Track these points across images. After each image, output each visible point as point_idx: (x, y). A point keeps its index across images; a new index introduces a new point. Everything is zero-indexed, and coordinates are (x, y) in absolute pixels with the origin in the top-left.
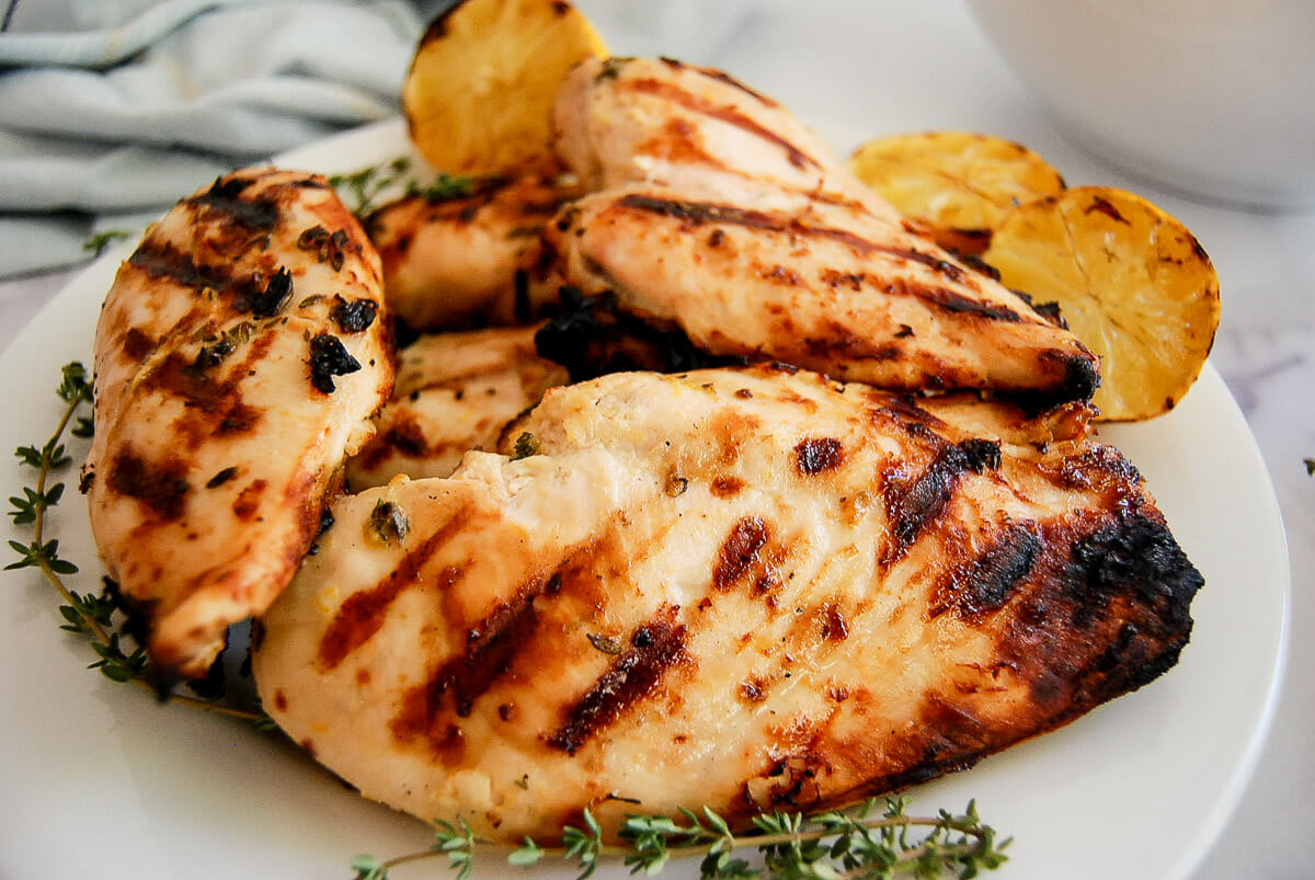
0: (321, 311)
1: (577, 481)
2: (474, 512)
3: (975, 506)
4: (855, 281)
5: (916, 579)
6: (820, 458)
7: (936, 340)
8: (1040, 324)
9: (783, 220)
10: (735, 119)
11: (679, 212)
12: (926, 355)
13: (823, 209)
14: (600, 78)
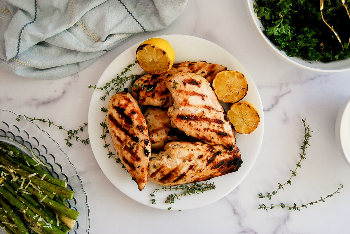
0: (143, 143)
1: (174, 162)
2: (164, 166)
3: (217, 160)
4: (208, 129)
5: (210, 167)
6: (200, 157)
7: (216, 139)
8: (230, 136)
9: (199, 117)
10: (194, 94)
11: (185, 119)
12: (214, 142)
13: (206, 110)
14: (173, 88)
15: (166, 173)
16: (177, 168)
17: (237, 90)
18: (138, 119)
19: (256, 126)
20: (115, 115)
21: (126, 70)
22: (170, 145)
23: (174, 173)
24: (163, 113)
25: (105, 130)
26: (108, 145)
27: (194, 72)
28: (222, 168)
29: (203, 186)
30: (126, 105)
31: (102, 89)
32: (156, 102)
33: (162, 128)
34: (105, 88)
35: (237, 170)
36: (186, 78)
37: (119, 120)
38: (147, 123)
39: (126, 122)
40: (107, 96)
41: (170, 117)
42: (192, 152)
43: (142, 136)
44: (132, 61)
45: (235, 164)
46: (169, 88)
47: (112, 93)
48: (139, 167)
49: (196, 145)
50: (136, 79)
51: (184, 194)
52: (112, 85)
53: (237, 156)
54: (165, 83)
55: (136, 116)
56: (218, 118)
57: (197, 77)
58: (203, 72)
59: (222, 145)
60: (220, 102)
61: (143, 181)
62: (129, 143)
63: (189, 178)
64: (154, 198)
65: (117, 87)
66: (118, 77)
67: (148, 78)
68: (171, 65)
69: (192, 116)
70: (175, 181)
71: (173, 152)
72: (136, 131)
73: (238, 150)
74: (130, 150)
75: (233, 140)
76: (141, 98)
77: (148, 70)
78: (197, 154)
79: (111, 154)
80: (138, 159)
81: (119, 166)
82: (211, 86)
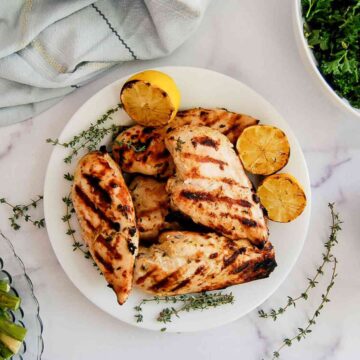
0: (127, 232)
1: (174, 263)
2: (158, 269)
3: (239, 261)
4: (227, 215)
5: (227, 271)
7: (239, 230)
8: (260, 226)
9: (215, 195)
10: (208, 159)
11: (193, 198)
12: (236, 235)
13: (225, 186)
14: (177, 149)
15: (161, 277)
16: (178, 272)
17: (273, 156)
18: (120, 195)
19: (300, 211)
20: (86, 187)
21: (105, 117)
22: (169, 236)
23: (172, 279)
24: (158, 186)
25: (70, 208)
26: (74, 232)
27: (208, 125)
28: (245, 272)
29: (215, 298)
30: (103, 173)
31: (66, 145)
32: (149, 168)
33: (155, 210)
34: (71, 144)
35: (267, 276)
36: (196, 135)
37: (90, 196)
38: (134, 199)
39: (101, 198)
40: (75, 157)
41: (170, 194)
42: (202, 249)
43: (126, 222)
44: (113, 103)
45: (265, 267)
46: (170, 149)
47: (82, 153)
48: (119, 268)
49: (208, 237)
50: (120, 132)
51: (186, 308)
52: (82, 140)
53: (269, 255)
54: (163, 141)
55: (117, 190)
56: (243, 198)
57: (214, 134)
58: (222, 126)
59: (247, 239)
60: (247, 172)
61: (125, 290)
62: (105, 232)
63: (194, 286)
64: (141, 313)
65: (90, 143)
66: (92, 129)
67: (138, 132)
68: (174, 114)
69: (204, 194)
70: (173, 290)
71: (172, 247)
72: (117, 214)
73: (271, 247)
74: (106, 242)
75: (265, 233)
76: (126, 162)
77: (139, 119)
78: (209, 251)
79: (77, 245)
80: (119, 257)
81: (89, 262)
82: (235, 148)
